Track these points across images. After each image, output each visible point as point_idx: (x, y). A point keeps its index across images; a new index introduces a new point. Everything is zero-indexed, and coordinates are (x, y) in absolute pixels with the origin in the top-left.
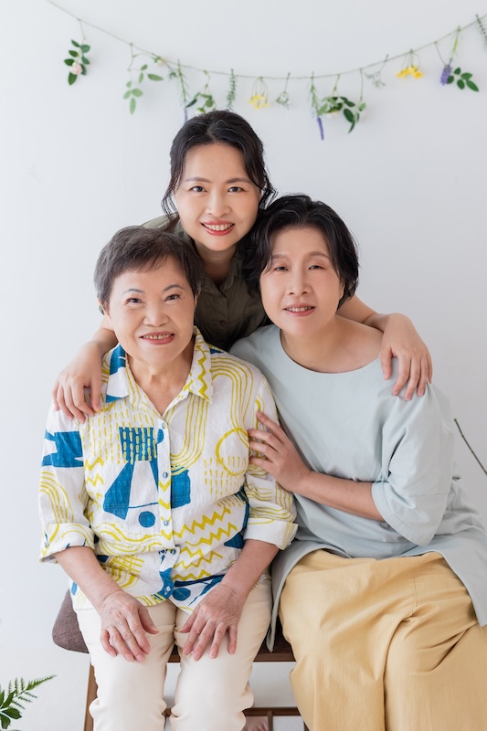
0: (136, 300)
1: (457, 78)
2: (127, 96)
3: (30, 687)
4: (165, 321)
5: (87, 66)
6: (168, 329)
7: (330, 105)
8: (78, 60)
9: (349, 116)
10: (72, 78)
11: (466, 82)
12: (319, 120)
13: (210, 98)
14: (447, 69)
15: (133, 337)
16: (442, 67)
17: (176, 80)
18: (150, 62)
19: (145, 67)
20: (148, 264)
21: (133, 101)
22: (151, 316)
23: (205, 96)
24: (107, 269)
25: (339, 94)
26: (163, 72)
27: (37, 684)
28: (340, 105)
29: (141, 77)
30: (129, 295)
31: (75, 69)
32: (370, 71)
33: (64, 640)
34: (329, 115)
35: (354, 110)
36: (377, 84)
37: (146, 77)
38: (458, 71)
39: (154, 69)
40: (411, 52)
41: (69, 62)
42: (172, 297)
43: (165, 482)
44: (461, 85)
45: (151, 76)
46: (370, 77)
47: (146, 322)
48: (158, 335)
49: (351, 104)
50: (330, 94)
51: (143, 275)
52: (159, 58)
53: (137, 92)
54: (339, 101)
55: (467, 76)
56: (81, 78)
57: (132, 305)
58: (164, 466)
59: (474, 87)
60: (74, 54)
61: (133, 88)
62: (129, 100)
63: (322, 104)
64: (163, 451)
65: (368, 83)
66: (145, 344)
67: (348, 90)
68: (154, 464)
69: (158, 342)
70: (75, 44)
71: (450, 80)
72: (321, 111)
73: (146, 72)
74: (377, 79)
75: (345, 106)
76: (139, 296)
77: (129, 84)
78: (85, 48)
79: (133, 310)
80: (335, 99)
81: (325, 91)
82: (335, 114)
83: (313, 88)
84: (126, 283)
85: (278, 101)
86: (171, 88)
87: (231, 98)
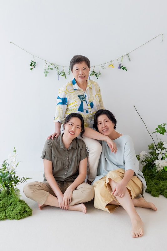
0: (78, 70)
1: (122, 67)
2: (45, 73)
4: (83, 74)
5: (35, 66)
6: (84, 75)
7: (93, 73)
8: (33, 64)
9: (97, 76)
10: (31, 69)
11: (124, 68)
14: (120, 65)
15: (77, 77)
17: (56, 69)
18: (50, 65)
19: (49, 66)
20: (80, 63)
22: (81, 73)
23: (63, 73)
24: (72, 64)
25: (96, 71)
26: (53, 67)
29: (48, 69)
30: (76, 69)
31: (32, 67)
32: (101, 66)
36: (103, 68)
38: (122, 66)
39: (51, 66)
40: (112, 61)
41: (31, 65)
42: (84, 69)
44: (123, 69)
45: (50, 68)
47: (80, 74)
48: (82, 76)
51: (79, 65)
52: (52, 64)
53: (47, 72)
55: (124, 67)
56: (33, 69)
57: (77, 71)
59: (126, 70)
61: (46, 71)
63: (91, 73)
65: (101, 68)
66: (79, 78)
69: (82, 78)
70: (32, 61)
71: (121, 68)
74: (103, 67)
76: (78, 69)
77: (45, 70)
78: (35, 63)
79: (77, 72)
82: (93, 75)
84: (76, 66)
86: (55, 71)
87: (70, 72)
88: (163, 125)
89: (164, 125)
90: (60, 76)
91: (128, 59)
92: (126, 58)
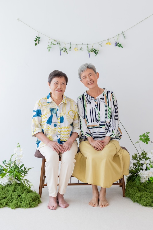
1: (118, 45)
2: (48, 48)
3: (28, 169)
5: (39, 42)
7: (91, 50)
8: (37, 40)
9: (95, 53)
10: (36, 44)
11: (120, 46)
12: (89, 53)
13: (66, 48)
14: (116, 43)
15: (55, 90)
16: (115, 42)
17: (59, 45)
18: (53, 41)
19: (52, 42)
20: (60, 77)
21: (49, 49)
26: (56, 43)
27: (30, 169)
28: (93, 50)
29: (51, 44)
30: (55, 82)
31: (37, 42)
32: (100, 43)
33: (37, 156)
34: (91, 52)
35: (96, 51)
37: (52, 44)
38: (118, 43)
39: (54, 42)
40: (109, 39)
41: (36, 41)
42: (63, 84)
43: (59, 118)
48: (59, 90)
50: (91, 48)
52: (55, 40)
53: (50, 47)
54: (93, 49)
55: (120, 44)
56: (38, 44)
57: (56, 84)
58: (58, 115)
59: (122, 47)
60: (36, 39)
61: (49, 46)
64: (58, 112)
65: (99, 46)
67: (95, 47)
68: (57, 115)
69: (59, 91)
70: (37, 37)
71: (117, 45)
72: (89, 52)
74: (101, 45)
75: (95, 51)
76: (57, 82)
77: (48, 46)
78: (39, 38)
80: (92, 49)
81: (90, 47)
82: (92, 52)
83: (88, 47)
85: (80, 49)
86: (57, 46)
87: (70, 48)
90: (62, 52)
91: (124, 37)
92: (122, 36)
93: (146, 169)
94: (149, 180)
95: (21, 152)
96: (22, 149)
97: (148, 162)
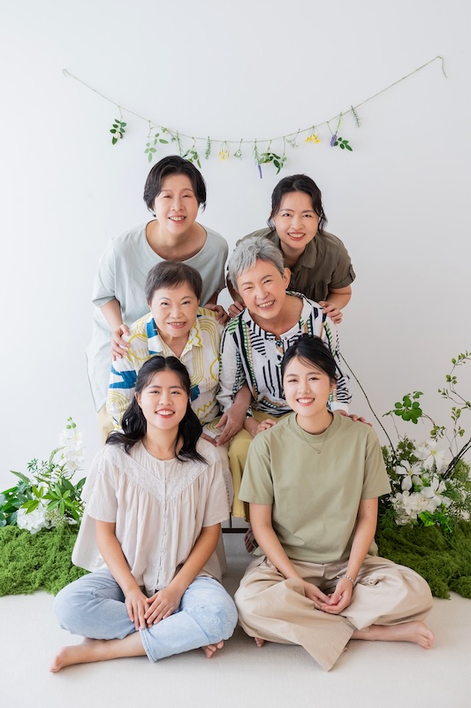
0: (166, 304)
1: (340, 143)
2: (146, 151)
4: (181, 316)
5: (123, 134)
7: (266, 158)
8: (118, 130)
9: (277, 164)
10: (114, 141)
11: (345, 145)
12: (259, 167)
13: (196, 153)
14: (334, 137)
15: (164, 322)
16: (331, 137)
17: (177, 143)
18: (161, 132)
19: (157, 135)
21: (151, 155)
23: (193, 152)
24: (151, 285)
25: (272, 151)
26: (167, 137)
28: (272, 158)
29: (156, 141)
30: (162, 301)
31: (117, 135)
32: (288, 138)
34: (265, 164)
35: (279, 161)
36: (293, 145)
37: (158, 141)
38: (340, 139)
39: (163, 136)
40: (313, 127)
41: (113, 131)
44: (342, 146)
45: (161, 141)
46: (289, 141)
47: (171, 316)
48: (177, 323)
49: (278, 158)
50: (266, 152)
52: (166, 130)
53: (153, 150)
54: (271, 155)
55: (346, 142)
56: (119, 140)
57: (164, 306)
59: (350, 149)
60: (116, 126)
61: (150, 147)
62: (148, 154)
63: (261, 157)
65: (288, 145)
67: (276, 149)
69: (176, 327)
70: (117, 121)
71: (336, 144)
72: (260, 162)
73: (158, 138)
74: (293, 143)
75: (275, 158)
76: (168, 302)
77: (148, 145)
78: (124, 124)
79: (164, 309)
80: (269, 154)
81: (263, 150)
82: (268, 163)
83: (256, 148)
85: (235, 155)
86: (173, 147)
87: (208, 153)
88: (414, 397)
89: (417, 395)
91: (355, 122)
92: (350, 119)
93: (412, 490)
94: (419, 519)
95: (79, 443)
96: (80, 434)
97: (416, 469)
